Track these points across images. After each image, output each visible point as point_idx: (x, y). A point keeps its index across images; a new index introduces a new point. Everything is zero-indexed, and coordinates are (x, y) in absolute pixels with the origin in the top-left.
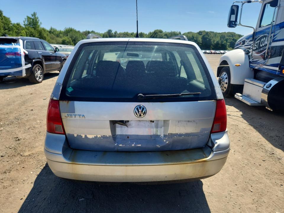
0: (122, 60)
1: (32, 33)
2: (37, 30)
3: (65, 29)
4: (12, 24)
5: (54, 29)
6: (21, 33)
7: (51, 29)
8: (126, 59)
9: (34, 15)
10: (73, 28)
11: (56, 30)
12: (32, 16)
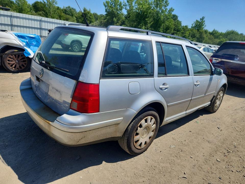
0: (215, 59)
1: (194, 34)
2: (199, 32)
3: (227, 31)
4: (181, 26)
5: (216, 31)
6: (186, 34)
7: (214, 31)
8: (220, 59)
9: (202, 19)
10: (235, 30)
11: (218, 32)
12: (201, 20)
